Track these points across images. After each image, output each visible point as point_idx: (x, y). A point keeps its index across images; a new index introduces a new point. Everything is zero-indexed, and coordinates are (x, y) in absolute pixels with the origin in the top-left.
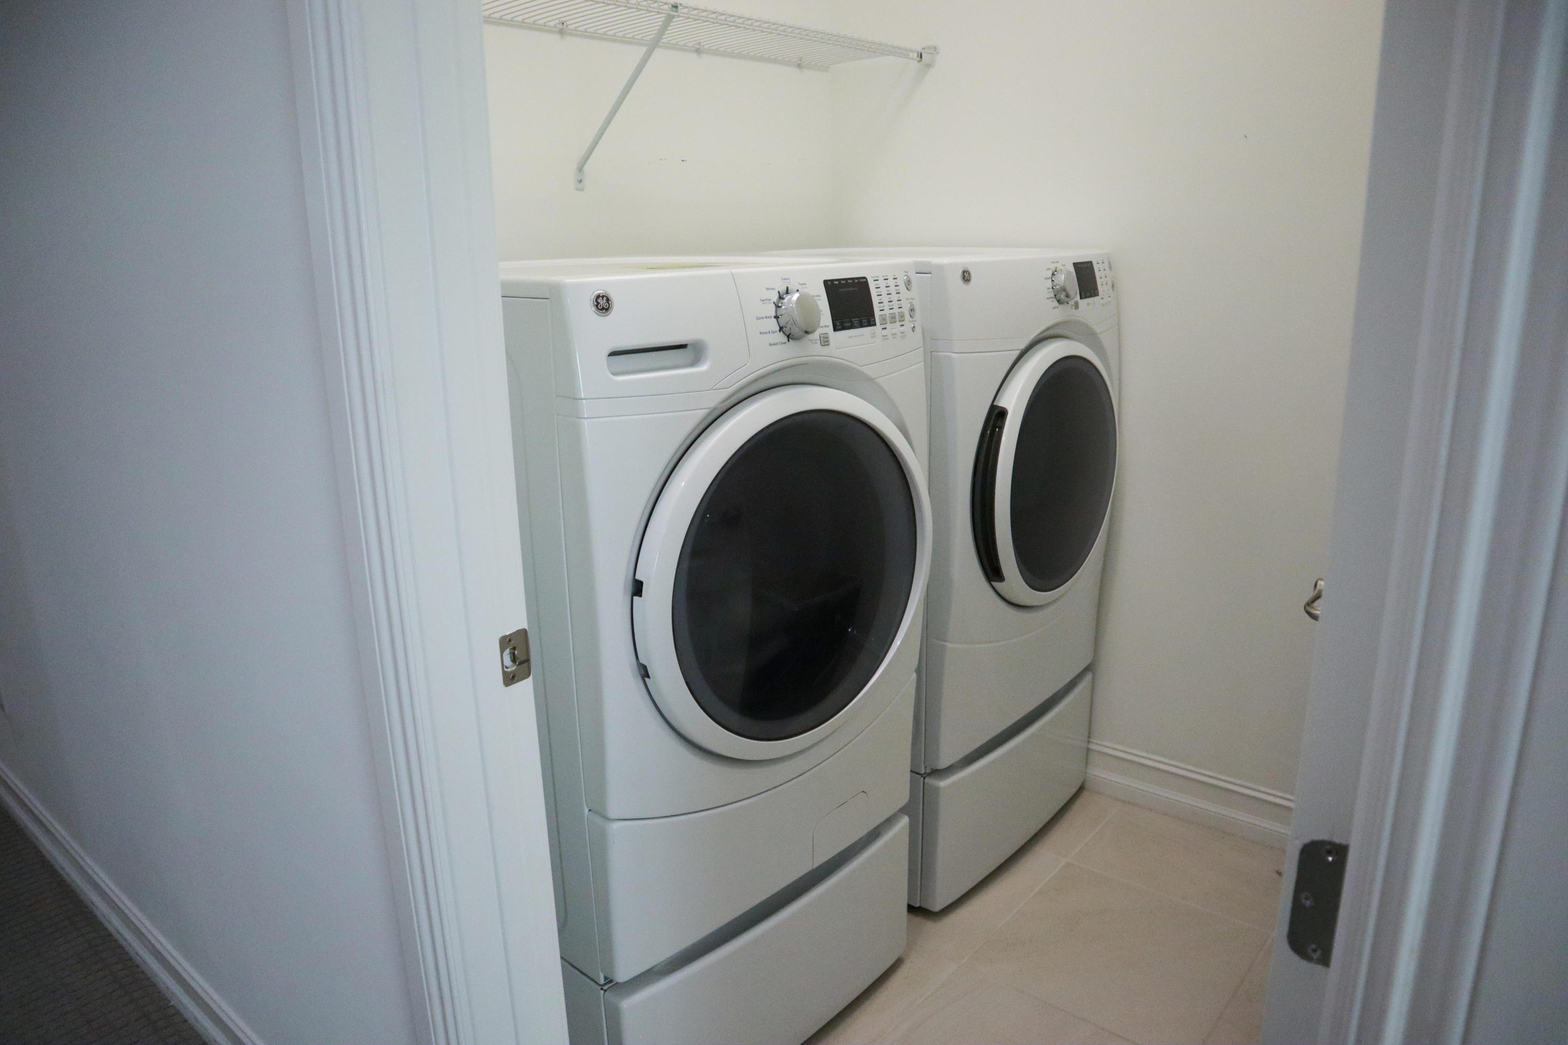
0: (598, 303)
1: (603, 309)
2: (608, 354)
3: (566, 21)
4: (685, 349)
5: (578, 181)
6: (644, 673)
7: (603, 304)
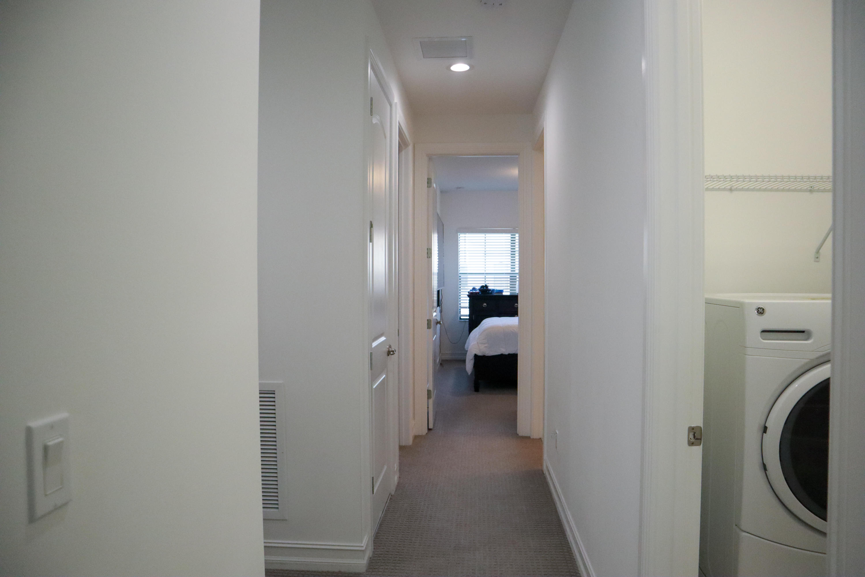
0: (758, 311)
1: (760, 313)
2: (761, 331)
3: (813, 186)
4: (803, 333)
5: (816, 257)
6: (765, 468)
7: (761, 311)
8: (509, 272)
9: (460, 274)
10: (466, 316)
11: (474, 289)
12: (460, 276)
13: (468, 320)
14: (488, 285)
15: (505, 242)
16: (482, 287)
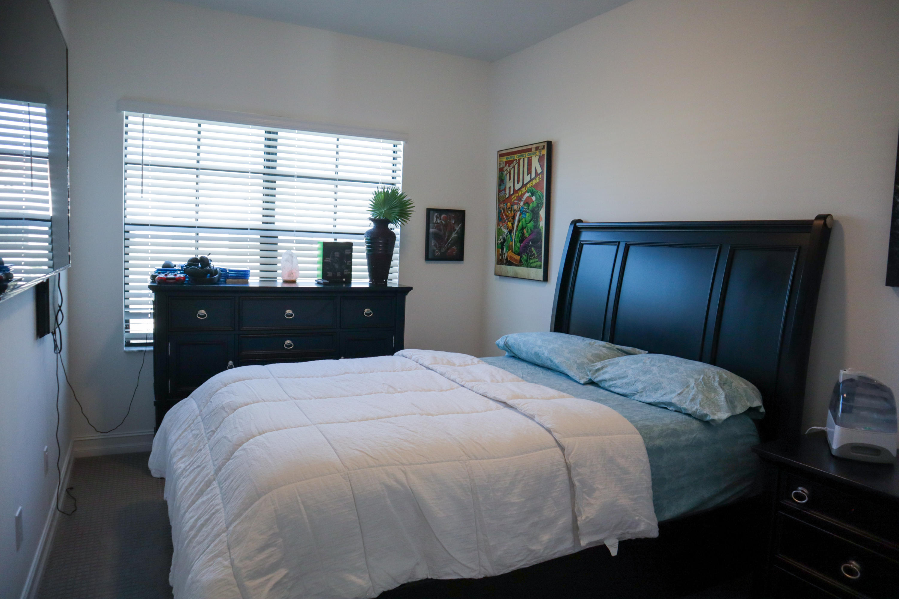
8: (259, 224)
9: (126, 224)
10: (146, 337)
11: (167, 267)
12: (126, 230)
13: (152, 348)
14: (209, 257)
15: (253, 149)
16: (193, 262)
